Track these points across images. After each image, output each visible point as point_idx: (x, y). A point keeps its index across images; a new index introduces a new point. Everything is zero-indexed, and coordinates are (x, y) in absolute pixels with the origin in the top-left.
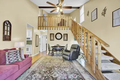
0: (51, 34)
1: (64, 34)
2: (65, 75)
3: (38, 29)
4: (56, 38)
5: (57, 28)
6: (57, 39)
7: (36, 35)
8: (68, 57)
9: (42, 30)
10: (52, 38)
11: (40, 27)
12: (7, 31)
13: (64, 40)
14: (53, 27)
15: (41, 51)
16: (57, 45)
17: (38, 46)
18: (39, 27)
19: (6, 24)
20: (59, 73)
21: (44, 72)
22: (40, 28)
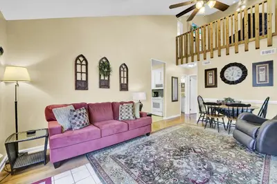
0: (206, 71)
1: (254, 65)
2: (204, 175)
3: (177, 64)
4: (224, 80)
5: (228, 50)
6: (228, 82)
7: (172, 77)
8: (250, 138)
9: (185, 65)
10: (211, 81)
11: (181, 57)
12: (124, 78)
13: (255, 85)
14: (214, 50)
15: (187, 112)
16: (226, 99)
17: (177, 101)
18: (177, 59)
19: (122, 69)
20: (192, 164)
21: (165, 150)
22: (180, 60)
